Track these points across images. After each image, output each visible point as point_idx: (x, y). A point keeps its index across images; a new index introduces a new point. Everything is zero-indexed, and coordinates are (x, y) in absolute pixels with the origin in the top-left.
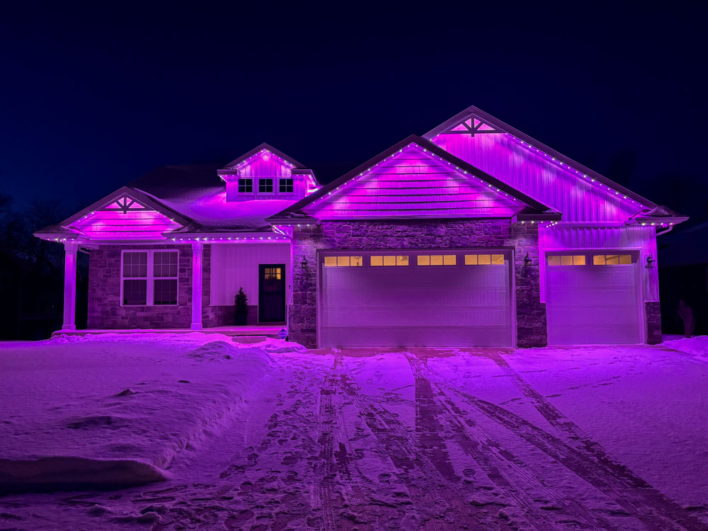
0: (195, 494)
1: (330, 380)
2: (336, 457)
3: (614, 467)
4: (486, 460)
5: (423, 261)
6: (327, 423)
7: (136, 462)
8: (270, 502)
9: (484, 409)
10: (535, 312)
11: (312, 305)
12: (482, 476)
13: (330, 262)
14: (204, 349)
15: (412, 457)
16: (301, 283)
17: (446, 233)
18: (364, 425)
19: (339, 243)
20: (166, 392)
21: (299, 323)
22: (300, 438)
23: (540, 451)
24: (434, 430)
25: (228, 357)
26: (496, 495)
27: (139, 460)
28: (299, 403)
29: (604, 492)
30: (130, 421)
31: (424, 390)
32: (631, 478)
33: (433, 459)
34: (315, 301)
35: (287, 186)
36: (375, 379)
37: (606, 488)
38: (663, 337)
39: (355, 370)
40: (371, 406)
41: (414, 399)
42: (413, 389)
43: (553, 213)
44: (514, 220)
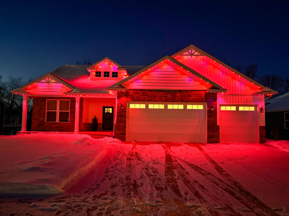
0: (74, 199)
1: (131, 154)
2: (132, 185)
3: (245, 192)
4: (194, 188)
6: (129, 172)
8: (105, 204)
9: (193, 167)
10: (215, 129)
11: (124, 124)
12: (191, 194)
13: (132, 106)
14: (80, 140)
15: (164, 187)
16: (120, 114)
17: (180, 96)
19: (136, 99)
21: (119, 131)
22: (118, 177)
23: (215, 185)
24: (173, 176)
25: (89, 144)
26: (197, 202)
28: (117, 163)
29: (241, 202)
30: (48, 169)
31: (169, 158)
32: (252, 197)
33: (172, 188)
34: (126, 122)
35: (115, 75)
36: (149, 154)
37: (242, 201)
38: (267, 140)
39: (141, 150)
40: (147, 165)
41: (164, 163)
42: (165, 159)
43: (223, 89)
44: (208, 91)
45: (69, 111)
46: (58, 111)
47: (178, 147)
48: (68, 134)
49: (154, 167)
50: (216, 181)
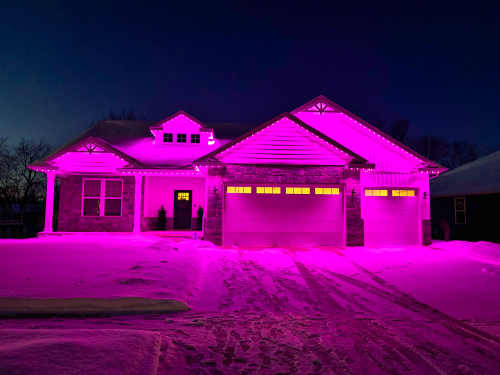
0: (213, 315)
1: (244, 263)
2: (274, 300)
5: (289, 191)
6: (257, 285)
9: (341, 278)
10: (358, 224)
11: (219, 218)
13: (231, 190)
14: (158, 244)
15: (316, 300)
17: (305, 174)
18: (280, 286)
20: (160, 267)
21: (211, 229)
22: (249, 291)
23: (381, 298)
24: (320, 288)
25: (176, 249)
26: (368, 315)
27: (176, 299)
31: (302, 268)
32: (432, 309)
33: (327, 301)
34: (221, 215)
35: (196, 139)
36: (270, 263)
37: (420, 313)
38: (432, 241)
39: (254, 258)
40: (277, 277)
41: (300, 274)
42: (296, 268)
43: (370, 164)
44: (346, 167)
45: (121, 198)
46: (103, 198)
47: (306, 252)
49: (289, 279)
50: (380, 293)
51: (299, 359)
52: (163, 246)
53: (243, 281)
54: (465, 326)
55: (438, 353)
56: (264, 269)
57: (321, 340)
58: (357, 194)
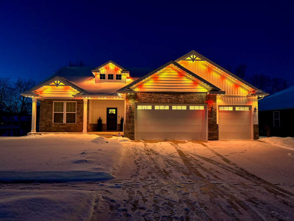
0: (127, 181)
1: (147, 151)
2: (164, 172)
3: (251, 175)
4: (211, 173)
5: (174, 108)
6: (154, 163)
7: (105, 173)
8: (152, 183)
9: (204, 159)
10: (215, 127)
11: (133, 124)
12: (212, 177)
13: (140, 107)
14: (97, 139)
15: (188, 172)
16: (129, 115)
17: (183, 98)
18: (167, 164)
19: (143, 101)
20: (97, 153)
21: (128, 130)
22: (149, 167)
23: (227, 171)
24: (191, 165)
25: (107, 142)
26: (219, 181)
27: (106, 172)
28: (140, 158)
30: (93, 161)
31: (181, 153)
32: (257, 178)
33: (195, 173)
34: (134, 122)
35: (119, 77)
36: (163, 150)
37: (250, 180)
38: (259, 137)
39: (153, 147)
40: (166, 158)
41: (180, 157)
42: (178, 153)
43: (222, 91)
44: (208, 93)
45: (76, 113)
46: (65, 113)
47: (184, 144)
48: (78, 134)
49: (173, 160)
50: (227, 168)
51: (176, 207)
52: (99, 141)
53: (146, 161)
54: (277, 188)
55: (259, 204)
56: (159, 154)
57: (190, 196)
58: (214, 109)
